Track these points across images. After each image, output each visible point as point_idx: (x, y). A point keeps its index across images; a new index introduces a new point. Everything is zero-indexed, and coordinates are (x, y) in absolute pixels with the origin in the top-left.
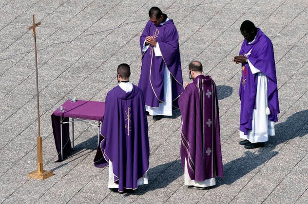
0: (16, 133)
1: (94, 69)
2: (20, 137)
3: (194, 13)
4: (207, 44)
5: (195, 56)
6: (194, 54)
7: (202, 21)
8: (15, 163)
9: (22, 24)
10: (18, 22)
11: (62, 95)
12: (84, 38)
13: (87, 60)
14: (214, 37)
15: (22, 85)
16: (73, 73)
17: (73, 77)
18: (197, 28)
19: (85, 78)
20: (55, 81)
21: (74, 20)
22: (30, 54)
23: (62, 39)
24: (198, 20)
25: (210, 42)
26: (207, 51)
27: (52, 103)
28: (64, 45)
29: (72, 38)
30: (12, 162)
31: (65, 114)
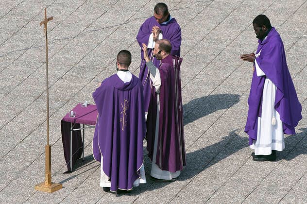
0: (18, 140)
1: (101, 70)
2: (23, 145)
3: (209, 8)
4: (225, 44)
5: (213, 57)
6: (212, 55)
7: (219, 18)
8: (19, 174)
9: (19, 18)
10: (14, 14)
11: (67, 98)
12: (88, 35)
13: (92, 59)
14: (233, 37)
15: (22, 86)
16: (78, 74)
17: (78, 78)
18: (213, 26)
19: (92, 80)
20: (58, 83)
21: (76, 14)
22: (28, 51)
23: (64, 35)
24: (214, 17)
25: (229, 42)
26: (226, 52)
27: (56, 106)
28: (66, 42)
29: (74, 33)
30: (16, 173)
31: (77, 120)
